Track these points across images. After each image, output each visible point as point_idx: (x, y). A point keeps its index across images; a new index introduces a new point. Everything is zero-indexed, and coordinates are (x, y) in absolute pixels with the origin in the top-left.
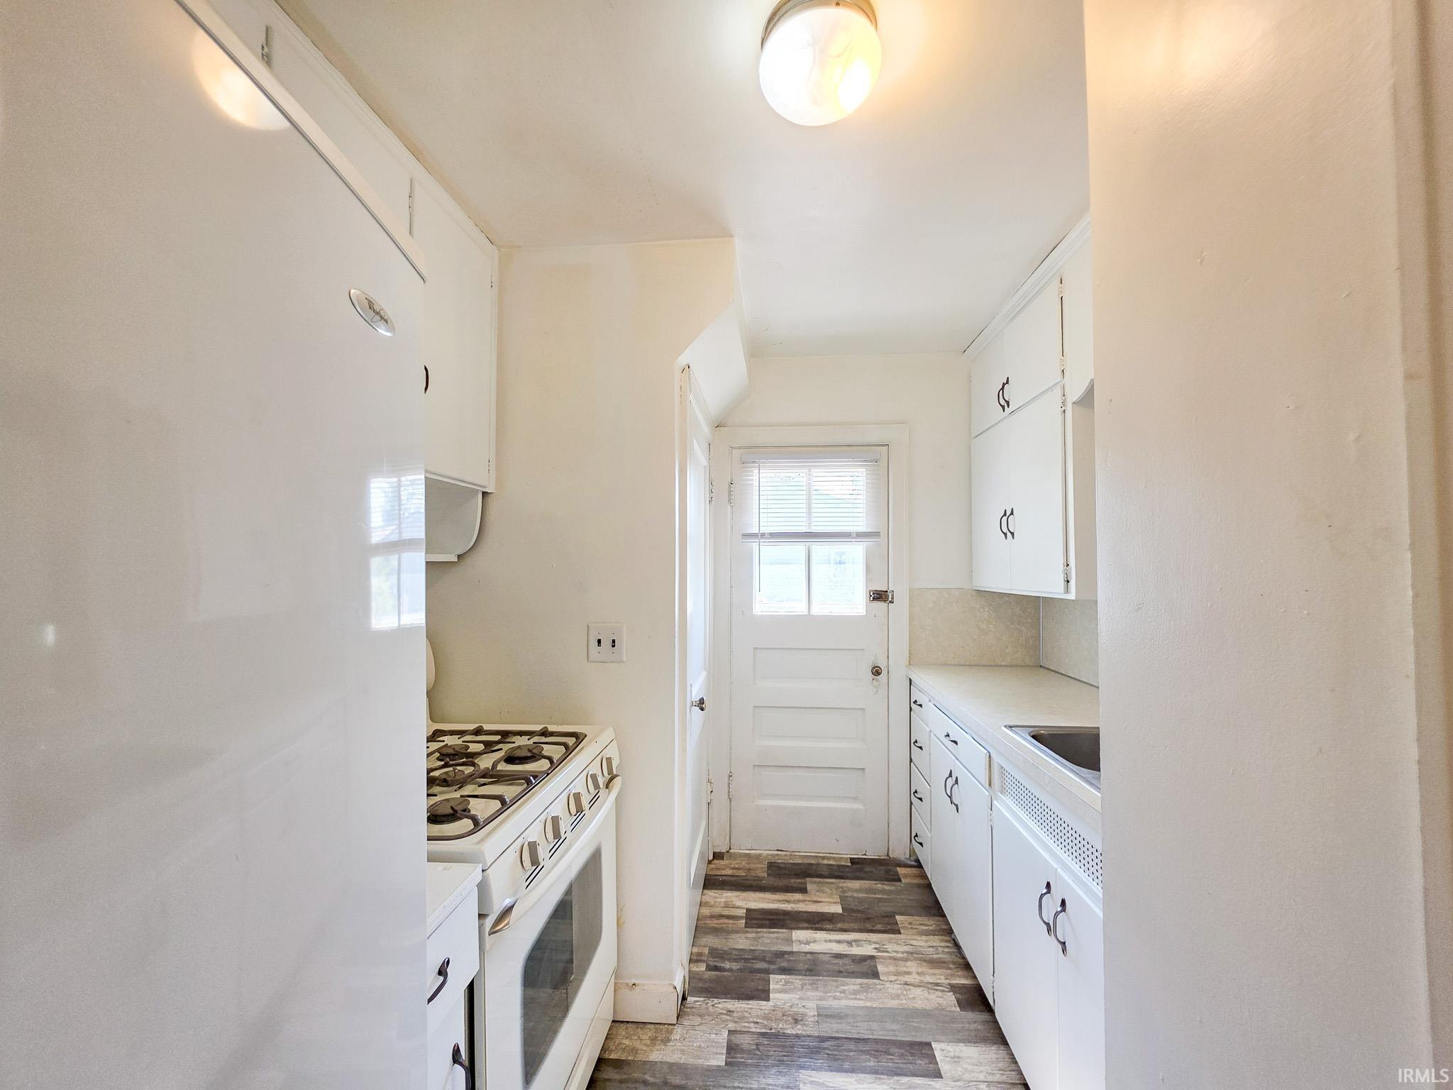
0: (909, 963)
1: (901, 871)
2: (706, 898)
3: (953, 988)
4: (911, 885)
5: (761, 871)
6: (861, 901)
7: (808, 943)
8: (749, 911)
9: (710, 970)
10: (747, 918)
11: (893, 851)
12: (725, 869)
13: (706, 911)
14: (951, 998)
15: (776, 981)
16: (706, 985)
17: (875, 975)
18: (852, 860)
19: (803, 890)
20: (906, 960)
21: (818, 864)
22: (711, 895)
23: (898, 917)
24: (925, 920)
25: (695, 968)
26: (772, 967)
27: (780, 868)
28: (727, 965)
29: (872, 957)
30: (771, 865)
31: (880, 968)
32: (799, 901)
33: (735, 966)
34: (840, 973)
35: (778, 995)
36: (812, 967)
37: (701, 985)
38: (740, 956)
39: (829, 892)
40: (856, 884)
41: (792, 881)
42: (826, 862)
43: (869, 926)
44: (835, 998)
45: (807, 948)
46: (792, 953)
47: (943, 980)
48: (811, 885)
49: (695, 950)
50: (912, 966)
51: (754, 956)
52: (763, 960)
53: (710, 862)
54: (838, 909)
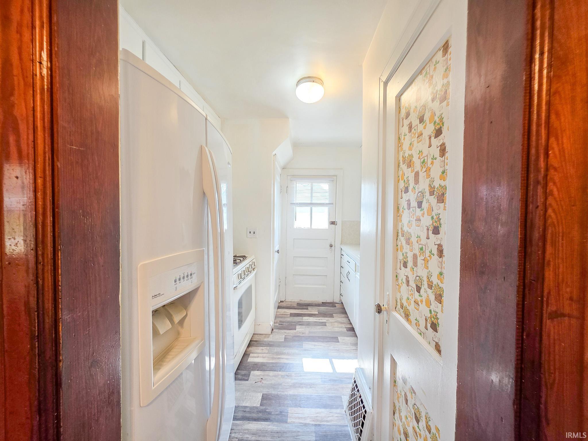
0: (335, 323)
1: (336, 305)
2: (278, 311)
3: (346, 328)
4: (339, 308)
5: (295, 305)
6: (323, 311)
7: (308, 319)
8: (291, 313)
9: (280, 325)
10: (290, 315)
11: (335, 300)
12: (283, 304)
13: (278, 313)
14: (345, 329)
15: (298, 327)
16: (278, 328)
17: (326, 325)
18: (322, 303)
19: (308, 309)
20: (334, 322)
21: (312, 304)
22: (280, 310)
23: (334, 315)
24: (342, 315)
25: (275, 324)
26: (297, 324)
27: (300, 304)
28: (284, 324)
29: (325, 322)
30: (298, 304)
31: (327, 324)
32: (306, 311)
33: (286, 324)
34: (316, 325)
35: (298, 329)
36: (308, 324)
37: (277, 327)
38: (288, 322)
39: (315, 309)
40: (323, 308)
41: (304, 307)
42: (314, 303)
43: (325, 316)
44: (314, 329)
45: (307, 320)
46: (303, 321)
47: (344, 326)
48: (309, 308)
49: (275, 321)
50: (336, 324)
51: (292, 322)
52: (295, 323)
53: (279, 303)
54: (317, 313)
